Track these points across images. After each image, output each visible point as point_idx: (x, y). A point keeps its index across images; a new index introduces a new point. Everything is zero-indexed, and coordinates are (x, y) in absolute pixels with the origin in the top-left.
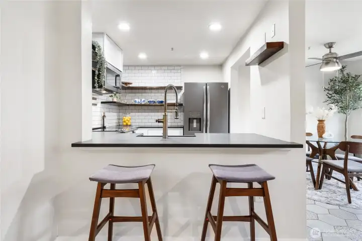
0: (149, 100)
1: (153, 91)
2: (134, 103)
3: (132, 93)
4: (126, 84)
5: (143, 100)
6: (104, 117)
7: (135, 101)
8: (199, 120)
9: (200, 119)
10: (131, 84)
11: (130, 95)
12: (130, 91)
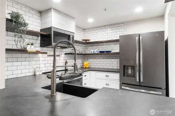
0: (100, 51)
1: (104, 44)
2: (91, 53)
3: (91, 46)
4: (86, 40)
5: (96, 50)
6: (66, 63)
7: (91, 52)
8: (133, 68)
9: (134, 66)
10: (89, 40)
11: (90, 47)
12: (90, 45)
